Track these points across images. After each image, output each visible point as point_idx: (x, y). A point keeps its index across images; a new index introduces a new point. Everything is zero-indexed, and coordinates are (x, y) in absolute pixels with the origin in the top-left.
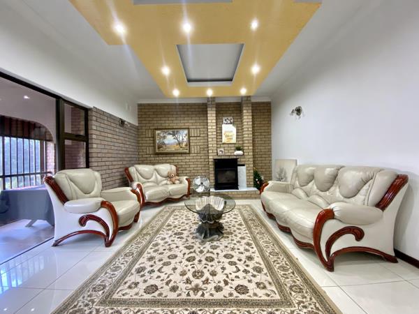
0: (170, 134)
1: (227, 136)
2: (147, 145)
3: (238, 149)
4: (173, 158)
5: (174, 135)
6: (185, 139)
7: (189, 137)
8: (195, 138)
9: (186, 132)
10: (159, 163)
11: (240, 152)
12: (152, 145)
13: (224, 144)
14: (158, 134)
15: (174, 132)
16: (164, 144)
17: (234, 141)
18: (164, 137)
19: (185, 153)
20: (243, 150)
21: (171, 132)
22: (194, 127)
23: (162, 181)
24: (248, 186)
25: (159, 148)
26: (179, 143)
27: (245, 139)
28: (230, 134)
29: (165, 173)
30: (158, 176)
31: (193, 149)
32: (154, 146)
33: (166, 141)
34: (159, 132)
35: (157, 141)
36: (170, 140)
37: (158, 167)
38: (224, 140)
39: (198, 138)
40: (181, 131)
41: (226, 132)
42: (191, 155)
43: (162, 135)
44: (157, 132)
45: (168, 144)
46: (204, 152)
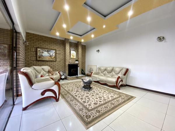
0: (46, 51)
1: (73, 55)
2: (31, 55)
3: (77, 61)
4: (47, 63)
5: (48, 52)
6: (54, 55)
7: (56, 54)
8: (58, 55)
9: (54, 51)
10: (43, 65)
11: (77, 62)
12: (35, 55)
13: (71, 58)
14: (39, 51)
15: (48, 50)
16: (43, 56)
17: (75, 57)
18: (43, 52)
19: (54, 61)
20: (78, 61)
21: (46, 50)
22: (59, 50)
23: (46, 74)
24: (80, 74)
25: (39, 57)
26: (51, 56)
27: (79, 57)
28: (74, 55)
29: (47, 71)
30: (44, 72)
31: (57, 59)
32: (36, 57)
33: (44, 55)
34: (40, 49)
35: (38, 54)
36: (45, 54)
37: (43, 67)
38: (72, 57)
39: (60, 55)
40: (52, 51)
41: (72, 54)
42: (56, 62)
43: (41, 51)
44: (38, 49)
45: (45, 56)
46: (62, 61)
